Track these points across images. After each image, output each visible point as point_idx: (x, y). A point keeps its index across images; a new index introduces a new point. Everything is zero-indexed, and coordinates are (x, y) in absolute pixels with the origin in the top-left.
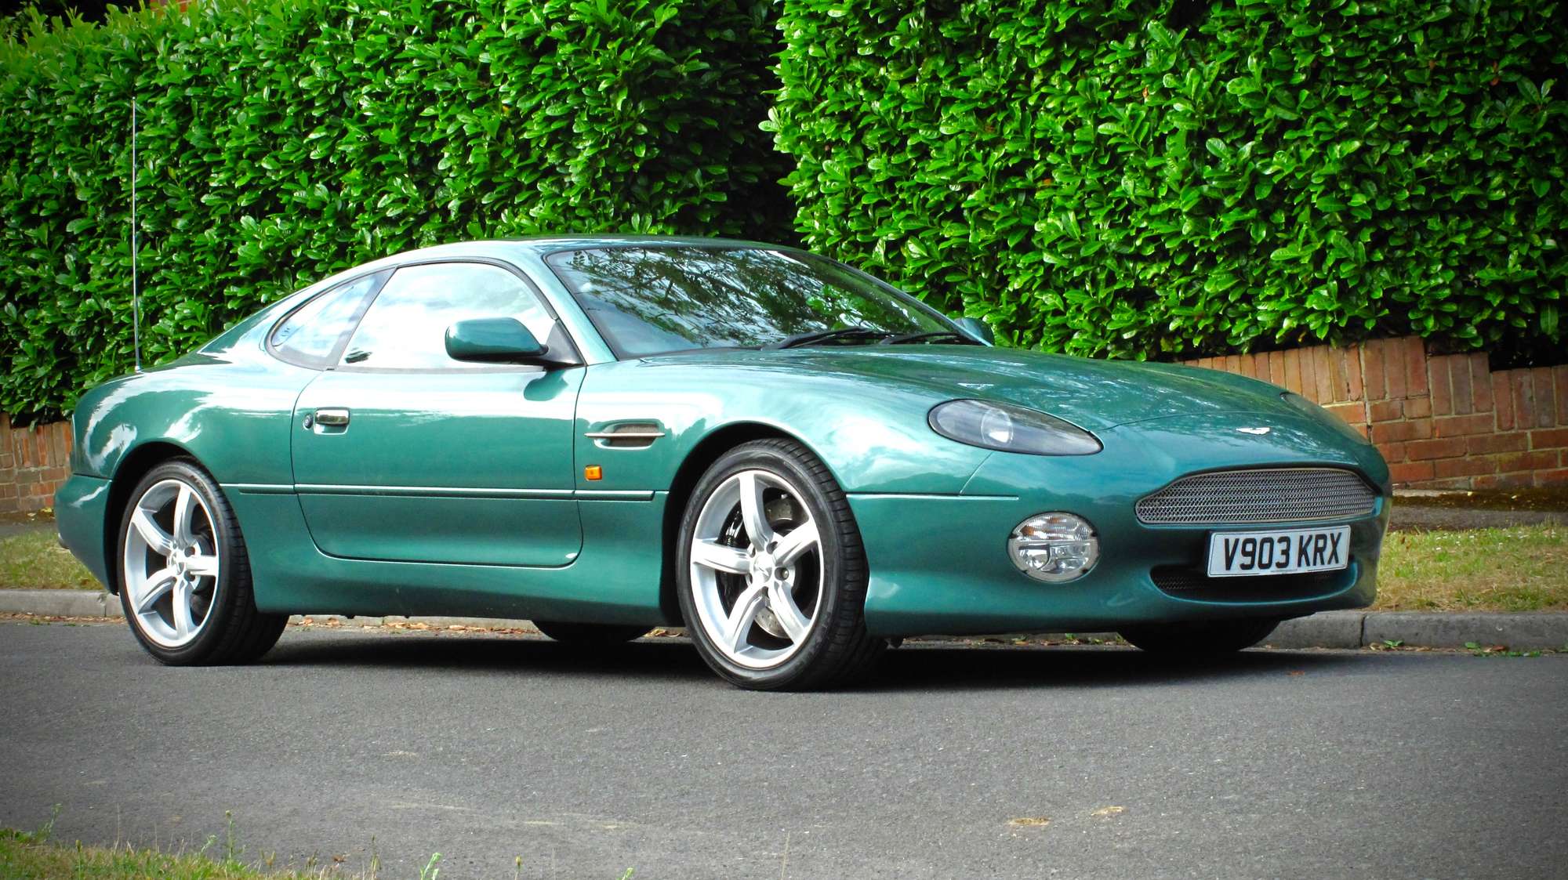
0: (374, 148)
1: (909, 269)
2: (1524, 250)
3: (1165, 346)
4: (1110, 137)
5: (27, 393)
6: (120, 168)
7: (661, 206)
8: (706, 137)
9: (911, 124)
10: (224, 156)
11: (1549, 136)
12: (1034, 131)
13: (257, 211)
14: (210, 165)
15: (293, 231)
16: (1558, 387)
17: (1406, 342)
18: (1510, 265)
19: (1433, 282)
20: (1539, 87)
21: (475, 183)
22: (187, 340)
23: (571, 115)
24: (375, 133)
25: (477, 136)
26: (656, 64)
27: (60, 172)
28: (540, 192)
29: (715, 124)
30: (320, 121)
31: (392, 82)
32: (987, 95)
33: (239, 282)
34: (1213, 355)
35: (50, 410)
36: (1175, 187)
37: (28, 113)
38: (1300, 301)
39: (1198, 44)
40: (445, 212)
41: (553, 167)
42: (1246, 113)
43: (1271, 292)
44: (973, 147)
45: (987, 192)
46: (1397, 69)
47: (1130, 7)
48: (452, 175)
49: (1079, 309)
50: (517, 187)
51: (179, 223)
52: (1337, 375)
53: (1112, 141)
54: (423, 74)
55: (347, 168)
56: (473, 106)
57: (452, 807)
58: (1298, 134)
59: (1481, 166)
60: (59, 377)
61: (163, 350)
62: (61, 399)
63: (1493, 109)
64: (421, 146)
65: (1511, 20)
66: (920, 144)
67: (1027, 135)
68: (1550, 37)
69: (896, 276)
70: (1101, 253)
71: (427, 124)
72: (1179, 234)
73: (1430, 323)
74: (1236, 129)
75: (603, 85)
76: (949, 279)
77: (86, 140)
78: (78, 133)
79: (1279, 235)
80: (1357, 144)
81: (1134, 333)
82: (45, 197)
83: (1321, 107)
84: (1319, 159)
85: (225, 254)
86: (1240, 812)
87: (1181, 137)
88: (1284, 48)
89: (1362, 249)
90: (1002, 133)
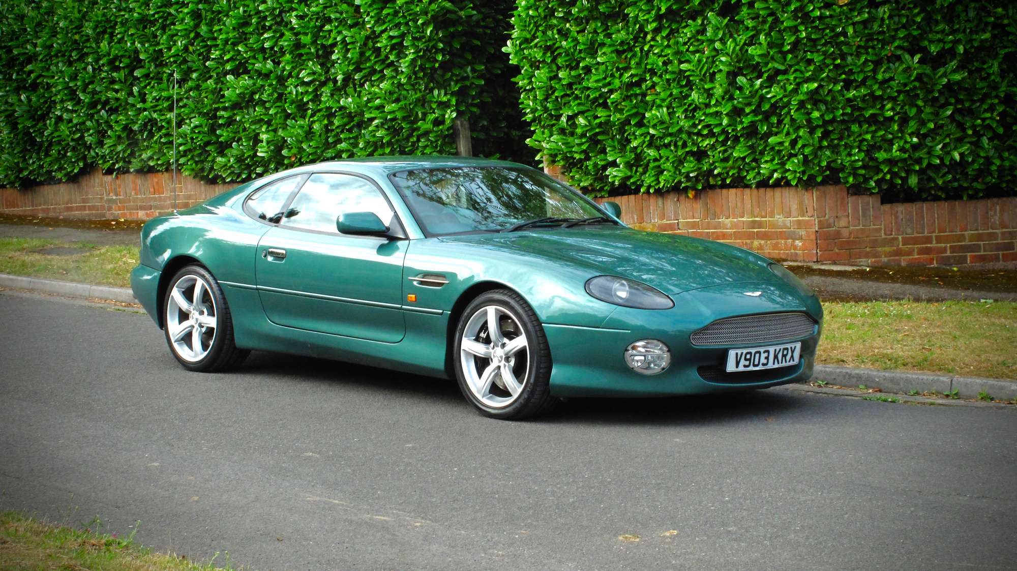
0: (298, 45)
1: (579, 131)
2: (902, 143)
3: (712, 182)
4: (686, 71)
5: (112, 158)
6: (163, 44)
7: (450, 85)
8: (474, 50)
9: (582, 55)
10: (219, 42)
11: (917, 84)
12: (647, 64)
13: (236, 72)
14: (211, 47)
15: (254, 84)
16: (916, 214)
17: (838, 187)
18: (894, 151)
19: (853, 158)
20: (912, 57)
21: (351, 68)
22: (197, 138)
23: (403, 36)
24: (299, 37)
25: (353, 43)
26: (449, 11)
27: (131, 43)
28: (385, 75)
29: (479, 43)
30: (270, 28)
31: (309, 10)
32: (622, 43)
33: (225, 109)
34: (736, 187)
35: (124, 168)
36: (720, 99)
37: (114, 10)
38: (783, 164)
39: (735, 25)
40: (335, 81)
41: (392, 62)
42: (758, 63)
43: (768, 158)
44: (615, 70)
45: (621, 94)
46: (838, 45)
47: (699, 4)
48: (339, 62)
49: (667, 159)
50: (373, 72)
51: (194, 75)
52: (801, 203)
53: (687, 74)
54: (325, 8)
55: (283, 53)
56: (351, 27)
57: (337, 502)
58: (786, 77)
59: (881, 98)
60: (129, 151)
61: (184, 142)
62: (130, 162)
63: (889, 68)
64: (323, 46)
65: (899, 22)
66: (587, 66)
67: (643, 66)
68: (920, 32)
69: (572, 134)
70: (680, 130)
71: (327, 34)
72: (721, 124)
73: (851, 179)
74: (752, 72)
75: (420, 22)
76: (599, 137)
77: (145, 27)
78: (141, 23)
79: (774, 129)
80: (816, 85)
81: (696, 173)
82: (122, 56)
83: (798, 63)
84: (795, 91)
85: (218, 94)
86: (735, 540)
87: (724, 75)
88: (779, 31)
89: (817, 140)
90: (630, 64)
